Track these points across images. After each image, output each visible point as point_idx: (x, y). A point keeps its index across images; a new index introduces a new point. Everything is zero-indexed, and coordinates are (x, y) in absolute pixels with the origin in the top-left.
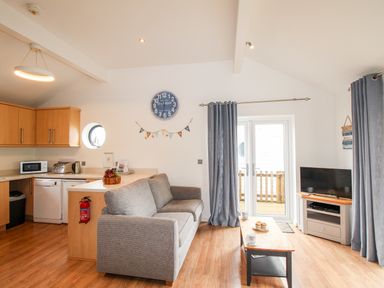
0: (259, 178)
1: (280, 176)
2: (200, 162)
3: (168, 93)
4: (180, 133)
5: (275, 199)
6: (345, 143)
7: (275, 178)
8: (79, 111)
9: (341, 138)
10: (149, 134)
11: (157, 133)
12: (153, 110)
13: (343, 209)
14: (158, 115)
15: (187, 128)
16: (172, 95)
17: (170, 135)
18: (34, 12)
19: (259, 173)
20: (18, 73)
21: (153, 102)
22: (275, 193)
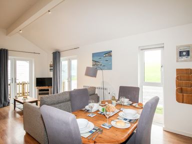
0: (18, 86)
1: (24, 84)
5: (21, 95)
6: (50, 70)
7: (21, 85)
9: (49, 68)
13: (50, 89)
19: (18, 83)
22: (21, 92)
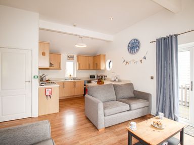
2: (152, 78)
3: (135, 39)
4: (141, 61)
8: (105, 55)
10: (127, 62)
11: (130, 62)
12: (128, 50)
14: (130, 52)
15: (145, 58)
16: (137, 40)
17: (136, 62)
18: (75, 26)
20: (77, 46)
21: (128, 46)
